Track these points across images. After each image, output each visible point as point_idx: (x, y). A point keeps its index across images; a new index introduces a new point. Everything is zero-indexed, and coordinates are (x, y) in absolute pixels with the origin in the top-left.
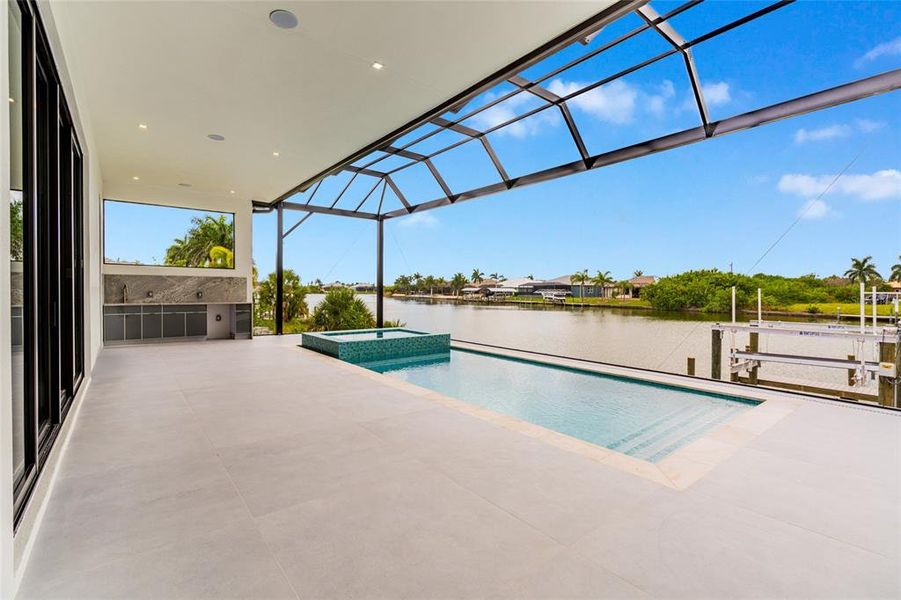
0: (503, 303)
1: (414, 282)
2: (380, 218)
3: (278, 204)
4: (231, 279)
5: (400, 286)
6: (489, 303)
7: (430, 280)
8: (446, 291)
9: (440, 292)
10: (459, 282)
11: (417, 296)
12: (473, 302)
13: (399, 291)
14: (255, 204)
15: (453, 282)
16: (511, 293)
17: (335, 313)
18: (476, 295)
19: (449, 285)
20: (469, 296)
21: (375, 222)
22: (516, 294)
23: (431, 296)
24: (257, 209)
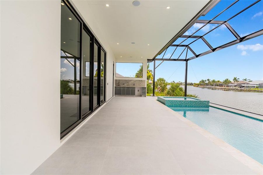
0: (250, 91)
1: (207, 82)
2: (186, 60)
3: (154, 59)
4: (142, 80)
5: (201, 83)
6: (241, 91)
7: (214, 81)
8: (221, 85)
9: (218, 86)
10: (227, 82)
11: (208, 87)
12: (233, 90)
13: (201, 85)
14: (148, 60)
15: (224, 82)
16: (254, 87)
17: (173, 91)
18: (235, 87)
19: (222, 83)
20: (232, 87)
21: (185, 62)
22: (257, 87)
23: (214, 87)
24: (149, 61)
